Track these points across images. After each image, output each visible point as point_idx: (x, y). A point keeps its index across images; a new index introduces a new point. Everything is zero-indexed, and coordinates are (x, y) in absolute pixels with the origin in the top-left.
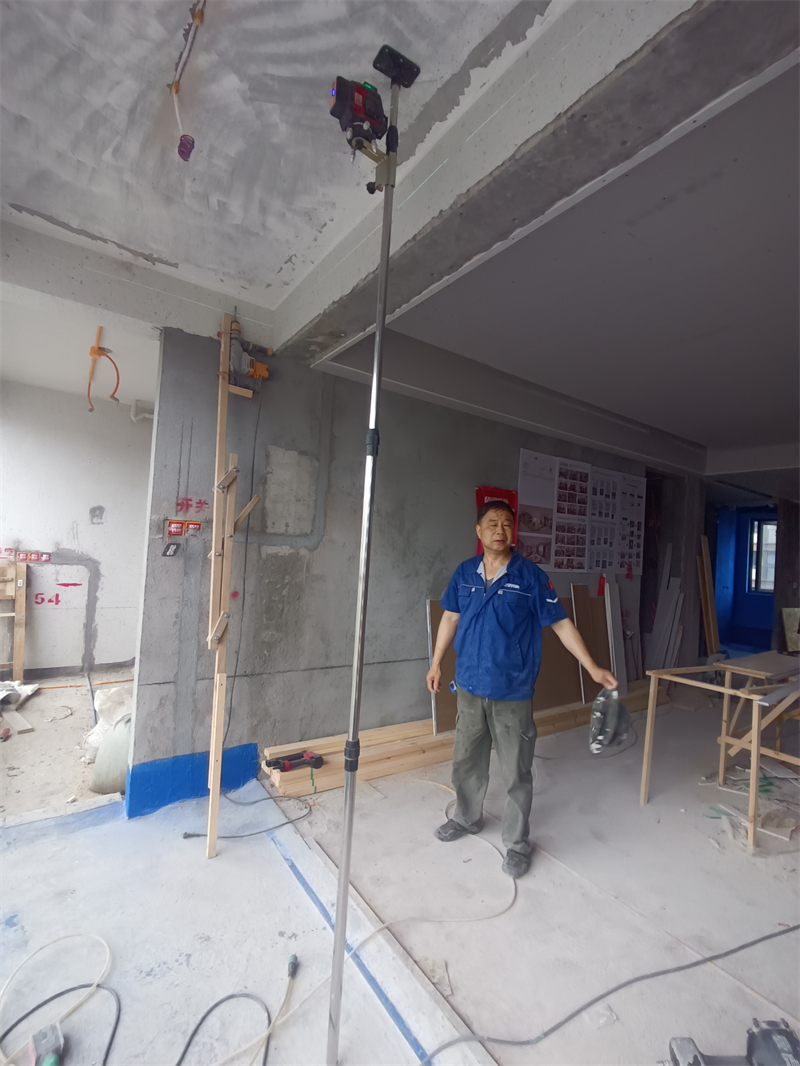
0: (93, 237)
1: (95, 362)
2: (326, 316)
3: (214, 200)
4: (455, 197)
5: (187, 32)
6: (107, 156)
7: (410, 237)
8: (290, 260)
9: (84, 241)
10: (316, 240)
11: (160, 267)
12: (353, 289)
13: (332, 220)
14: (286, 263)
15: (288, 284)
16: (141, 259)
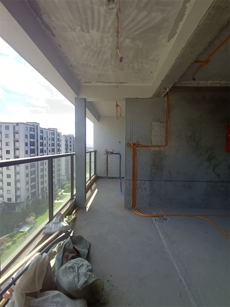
0: (110, 83)
1: (117, 108)
2: (161, 84)
3: (131, 66)
4: (185, 43)
5: (117, 36)
6: (109, 66)
7: (176, 58)
8: (152, 72)
9: (109, 84)
10: (157, 65)
11: (124, 84)
12: (166, 76)
13: (159, 59)
14: (151, 73)
15: (153, 78)
16: (120, 84)
